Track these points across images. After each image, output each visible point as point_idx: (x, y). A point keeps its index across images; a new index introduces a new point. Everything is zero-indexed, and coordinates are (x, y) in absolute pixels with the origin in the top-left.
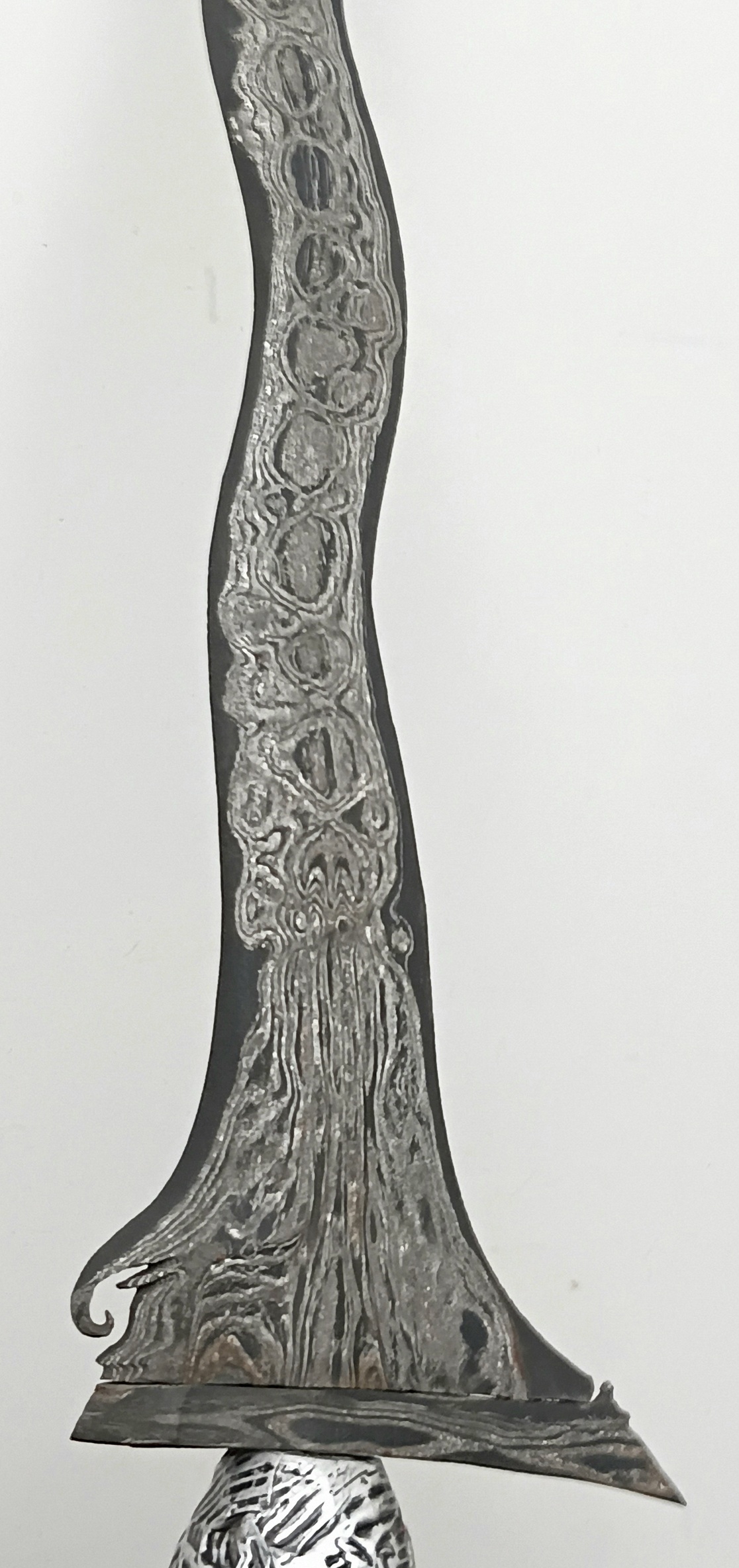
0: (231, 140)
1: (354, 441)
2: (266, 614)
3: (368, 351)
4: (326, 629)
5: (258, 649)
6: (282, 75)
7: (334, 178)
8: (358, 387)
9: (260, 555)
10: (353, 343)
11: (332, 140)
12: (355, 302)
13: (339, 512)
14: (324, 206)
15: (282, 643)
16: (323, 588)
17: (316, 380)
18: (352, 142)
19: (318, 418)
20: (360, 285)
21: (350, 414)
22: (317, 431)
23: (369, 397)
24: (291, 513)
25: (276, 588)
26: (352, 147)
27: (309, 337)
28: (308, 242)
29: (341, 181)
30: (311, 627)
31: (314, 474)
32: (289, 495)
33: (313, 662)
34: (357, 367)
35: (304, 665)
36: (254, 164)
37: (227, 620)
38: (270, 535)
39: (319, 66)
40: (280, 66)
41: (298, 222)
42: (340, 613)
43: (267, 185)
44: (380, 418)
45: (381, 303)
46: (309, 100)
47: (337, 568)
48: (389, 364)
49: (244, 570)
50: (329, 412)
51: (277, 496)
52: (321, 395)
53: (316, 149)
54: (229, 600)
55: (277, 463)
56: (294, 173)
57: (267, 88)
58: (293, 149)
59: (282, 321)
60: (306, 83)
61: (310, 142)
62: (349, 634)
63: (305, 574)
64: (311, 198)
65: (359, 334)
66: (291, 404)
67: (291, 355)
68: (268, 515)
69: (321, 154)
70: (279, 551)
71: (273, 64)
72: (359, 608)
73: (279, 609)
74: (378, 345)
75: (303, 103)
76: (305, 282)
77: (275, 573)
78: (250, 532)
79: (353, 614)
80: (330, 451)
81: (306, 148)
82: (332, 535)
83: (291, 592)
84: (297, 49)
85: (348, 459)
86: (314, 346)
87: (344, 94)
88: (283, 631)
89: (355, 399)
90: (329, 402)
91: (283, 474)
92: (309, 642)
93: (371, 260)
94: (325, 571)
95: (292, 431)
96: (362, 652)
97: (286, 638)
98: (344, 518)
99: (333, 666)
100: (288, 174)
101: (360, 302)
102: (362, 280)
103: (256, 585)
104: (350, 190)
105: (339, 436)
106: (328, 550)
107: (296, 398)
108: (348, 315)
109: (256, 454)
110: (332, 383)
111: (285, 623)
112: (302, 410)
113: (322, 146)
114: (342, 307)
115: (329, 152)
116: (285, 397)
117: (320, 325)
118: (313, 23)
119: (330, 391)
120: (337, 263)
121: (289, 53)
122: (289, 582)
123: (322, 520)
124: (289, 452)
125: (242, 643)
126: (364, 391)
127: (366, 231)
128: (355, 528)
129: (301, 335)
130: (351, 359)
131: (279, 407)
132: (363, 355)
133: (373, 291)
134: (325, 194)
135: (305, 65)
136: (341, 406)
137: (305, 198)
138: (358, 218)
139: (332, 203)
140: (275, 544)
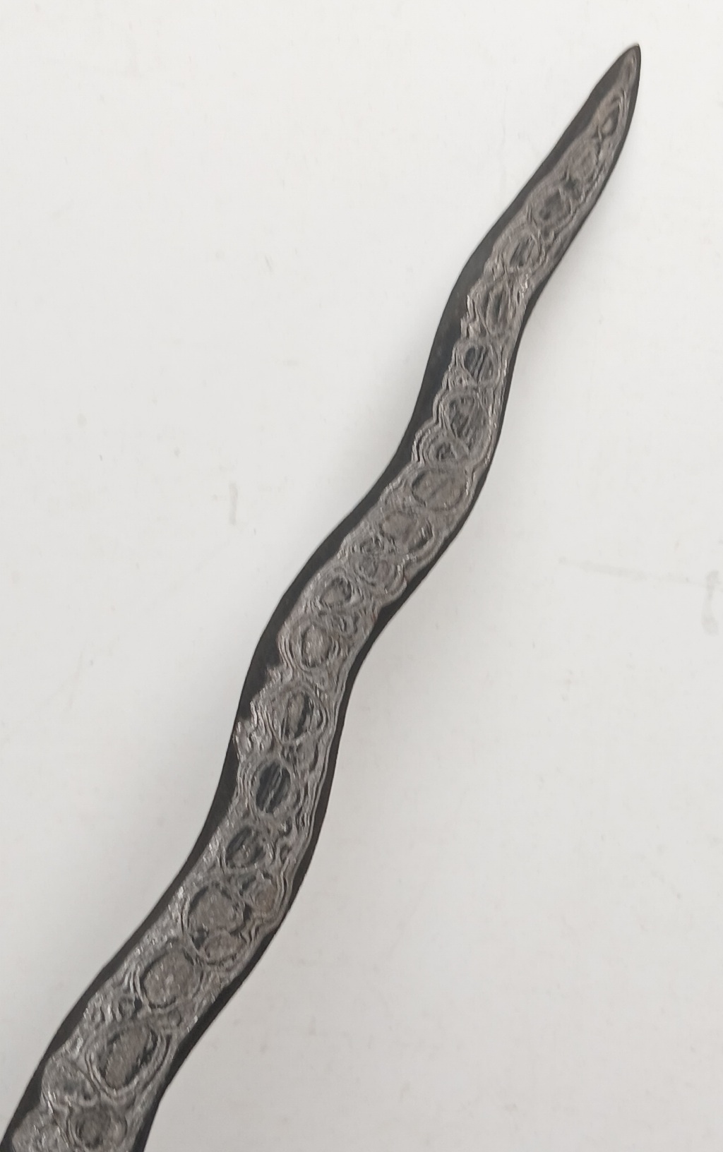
0: (232, 737)
1: (205, 984)
2: (77, 1084)
3: (249, 924)
4: (114, 1112)
5: (58, 1107)
6: (287, 711)
7: (287, 795)
8: (228, 947)
9: (96, 1039)
10: (240, 916)
11: (299, 768)
12: (257, 887)
13: (168, 1032)
14: (270, 811)
15: (77, 1110)
16: (128, 1081)
17: (201, 930)
18: (313, 775)
19: (188, 958)
20: (266, 875)
21: (212, 964)
22: (181, 968)
23: (233, 957)
24: (134, 1017)
25: (95, 1068)
26: (313, 779)
27: (214, 897)
28: (246, 831)
29: (290, 799)
30: (104, 1107)
31: (166, 996)
32: (139, 1005)
33: (91, 1134)
34: (235, 933)
35: (85, 1133)
36: (238, 761)
37: (49, 1077)
38: (111, 1027)
39: (316, 714)
40: (289, 705)
41: (247, 814)
42: (130, 1105)
43: (239, 779)
44: (233, 975)
45: (275, 893)
46: (297, 735)
47: (145, 1073)
48: (260, 938)
49: (80, 1042)
50: (197, 956)
51: (130, 1001)
52: (198, 943)
53: (285, 772)
54: (57, 1061)
55: (142, 979)
56: (261, 780)
57: (272, 715)
58: (269, 764)
59: (200, 877)
60: (301, 724)
61: (283, 763)
62: (129, 1123)
63: (119, 1067)
64: (264, 802)
65: (248, 911)
66: (174, 940)
67: (193, 905)
68: (118, 1012)
69: (286, 773)
70: (111, 1042)
71: (285, 702)
72: (148, 1106)
73: (88, 1084)
74: (258, 923)
75: (292, 735)
76: (229, 858)
77: (99, 1057)
78: (98, 1017)
79: (139, 1110)
80: (184, 985)
81: (279, 766)
82: (155, 1044)
83: (103, 1075)
84: (306, 699)
85: (195, 995)
86: (212, 906)
87: (325, 739)
88: (82, 1102)
89: (221, 953)
90: (202, 949)
91: (142, 987)
92: (96, 1117)
93: (283, 862)
94: (136, 1070)
95: (165, 959)
96: (132, 1140)
97: (82, 1109)
98: (169, 1038)
99: (105, 1142)
100: (257, 779)
101: (260, 888)
102: (270, 872)
103: (82, 1059)
104: (294, 807)
105: (196, 977)
106: (146, 1056)
107: (181, 936)
108: (247, 894)
109: (132, 967)
110: (211, 937)
111: (87, 1097)
112: (180, 947)
113: (290, 771)
114: (245, 886)
115: (293, 776)
116: (173, 933)
117: (224, 893)
118: (327, 683)
119: (206, 942)
120: (258, 853)
121: (300, 699)
122: (106, 1068)
123: (153, 1033)
124: (156, 975)
125: (49, 1097)
126: (232, 951)
127: (290, 840)
128: (174, 1046)
129: (207, 893)
130: (233, 926)
131: (166, 939)
132: (244, 925)
133: (275, 884)
134: (275, 803)
135: (307, 710)
136: (209, 956)
137: (260, 801)
138: (290, 829)
139: (277, 812)
140: (111, 1036)
